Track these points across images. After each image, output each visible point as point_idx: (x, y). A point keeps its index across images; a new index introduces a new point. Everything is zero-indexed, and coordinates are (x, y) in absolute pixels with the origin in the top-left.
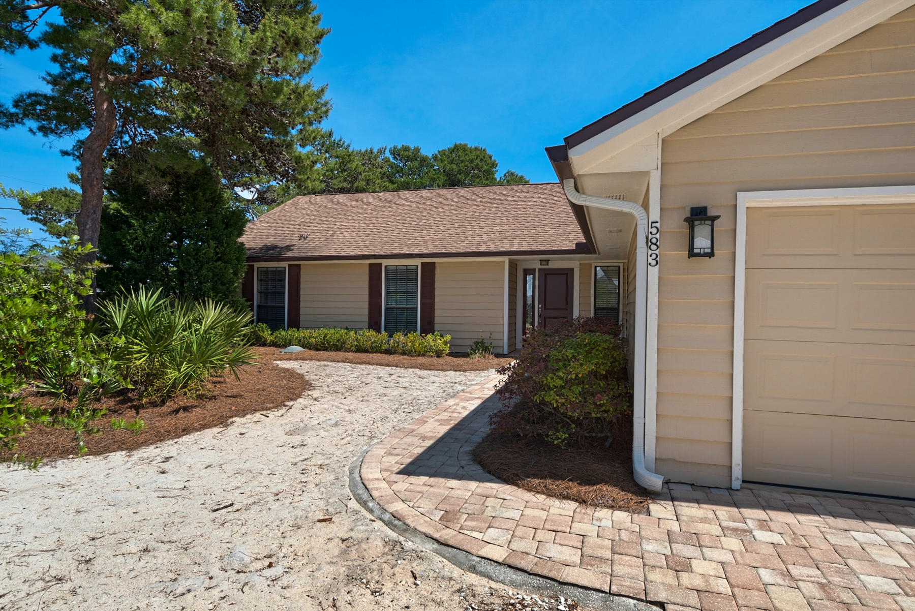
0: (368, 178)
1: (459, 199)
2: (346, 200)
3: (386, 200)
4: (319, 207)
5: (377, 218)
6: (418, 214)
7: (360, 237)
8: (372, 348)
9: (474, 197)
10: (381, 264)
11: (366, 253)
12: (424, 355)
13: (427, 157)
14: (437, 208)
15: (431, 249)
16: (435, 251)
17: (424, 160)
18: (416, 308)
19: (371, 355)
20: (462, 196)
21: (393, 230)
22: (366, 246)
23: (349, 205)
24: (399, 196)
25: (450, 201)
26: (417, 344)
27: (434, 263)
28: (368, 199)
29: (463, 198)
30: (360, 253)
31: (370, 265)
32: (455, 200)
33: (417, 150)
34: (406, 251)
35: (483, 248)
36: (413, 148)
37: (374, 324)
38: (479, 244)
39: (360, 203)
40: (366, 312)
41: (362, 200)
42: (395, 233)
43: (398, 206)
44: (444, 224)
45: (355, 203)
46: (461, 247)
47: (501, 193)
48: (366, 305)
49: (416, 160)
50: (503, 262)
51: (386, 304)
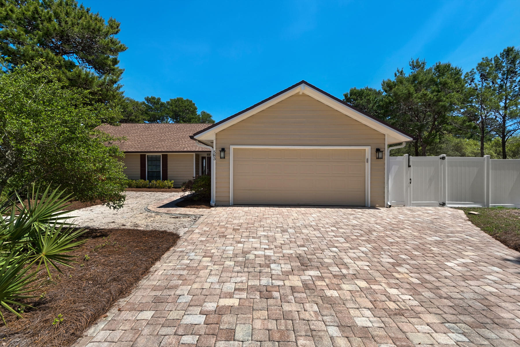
0: (136, 115)
1: (177, 129)
2: (127, 127)
3: (146, 127)
4: (115, 129)
5: (143, 136)
6: (160, 135)
7: (136, 143)
8: (143, 186)
9: (183, 128)
10: (145, 155)
11: (139, 151)
12: (163, 188)
13: (164, 103)
14: (168, 132)
15: (166, 150)
16: (167, 150)
17: (162, 104)
18: (160, 171)
19: (142, 189)
20: (178, 127)
21: (150, 141)
22: (139, 148)
23: (129, 129)
24: (151, 126)
25: (173, 129)
26: (161, 184)
27: (167, 155)
28: (138, 127)
29: (179, 129)
30: (136, 151)
31: (141, 155)
32: (176, 129)
33: (159, 99)
34: (155, 150)
35: (185, 150)
36: (157, 98)
37: (143, 177)
38: (184, 148)
39: (134, 128)
40: (139, 173)
41: (135, 127)
42: (151, 143)
43: (151, 130)
44: (171, 139)
45: (132, 128)
46: (177, 149)
47: (194, 127)
48: (139, 170)
49: (159, 104)
50: (193, 154)
51: (148, 169)
